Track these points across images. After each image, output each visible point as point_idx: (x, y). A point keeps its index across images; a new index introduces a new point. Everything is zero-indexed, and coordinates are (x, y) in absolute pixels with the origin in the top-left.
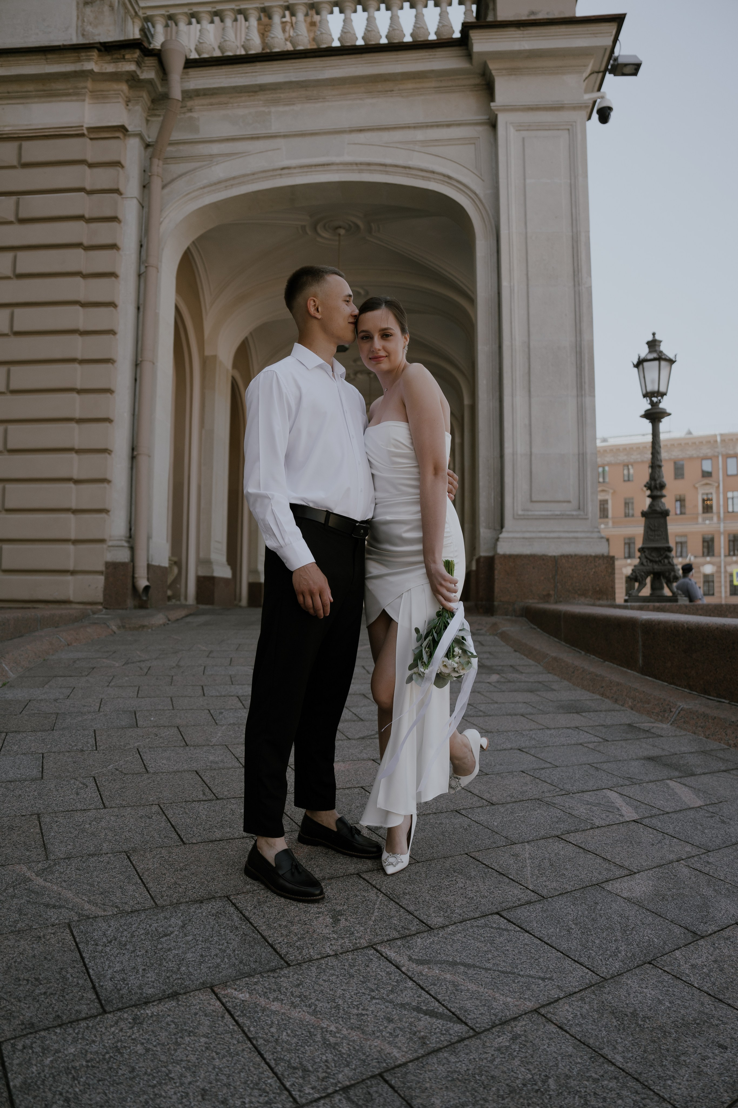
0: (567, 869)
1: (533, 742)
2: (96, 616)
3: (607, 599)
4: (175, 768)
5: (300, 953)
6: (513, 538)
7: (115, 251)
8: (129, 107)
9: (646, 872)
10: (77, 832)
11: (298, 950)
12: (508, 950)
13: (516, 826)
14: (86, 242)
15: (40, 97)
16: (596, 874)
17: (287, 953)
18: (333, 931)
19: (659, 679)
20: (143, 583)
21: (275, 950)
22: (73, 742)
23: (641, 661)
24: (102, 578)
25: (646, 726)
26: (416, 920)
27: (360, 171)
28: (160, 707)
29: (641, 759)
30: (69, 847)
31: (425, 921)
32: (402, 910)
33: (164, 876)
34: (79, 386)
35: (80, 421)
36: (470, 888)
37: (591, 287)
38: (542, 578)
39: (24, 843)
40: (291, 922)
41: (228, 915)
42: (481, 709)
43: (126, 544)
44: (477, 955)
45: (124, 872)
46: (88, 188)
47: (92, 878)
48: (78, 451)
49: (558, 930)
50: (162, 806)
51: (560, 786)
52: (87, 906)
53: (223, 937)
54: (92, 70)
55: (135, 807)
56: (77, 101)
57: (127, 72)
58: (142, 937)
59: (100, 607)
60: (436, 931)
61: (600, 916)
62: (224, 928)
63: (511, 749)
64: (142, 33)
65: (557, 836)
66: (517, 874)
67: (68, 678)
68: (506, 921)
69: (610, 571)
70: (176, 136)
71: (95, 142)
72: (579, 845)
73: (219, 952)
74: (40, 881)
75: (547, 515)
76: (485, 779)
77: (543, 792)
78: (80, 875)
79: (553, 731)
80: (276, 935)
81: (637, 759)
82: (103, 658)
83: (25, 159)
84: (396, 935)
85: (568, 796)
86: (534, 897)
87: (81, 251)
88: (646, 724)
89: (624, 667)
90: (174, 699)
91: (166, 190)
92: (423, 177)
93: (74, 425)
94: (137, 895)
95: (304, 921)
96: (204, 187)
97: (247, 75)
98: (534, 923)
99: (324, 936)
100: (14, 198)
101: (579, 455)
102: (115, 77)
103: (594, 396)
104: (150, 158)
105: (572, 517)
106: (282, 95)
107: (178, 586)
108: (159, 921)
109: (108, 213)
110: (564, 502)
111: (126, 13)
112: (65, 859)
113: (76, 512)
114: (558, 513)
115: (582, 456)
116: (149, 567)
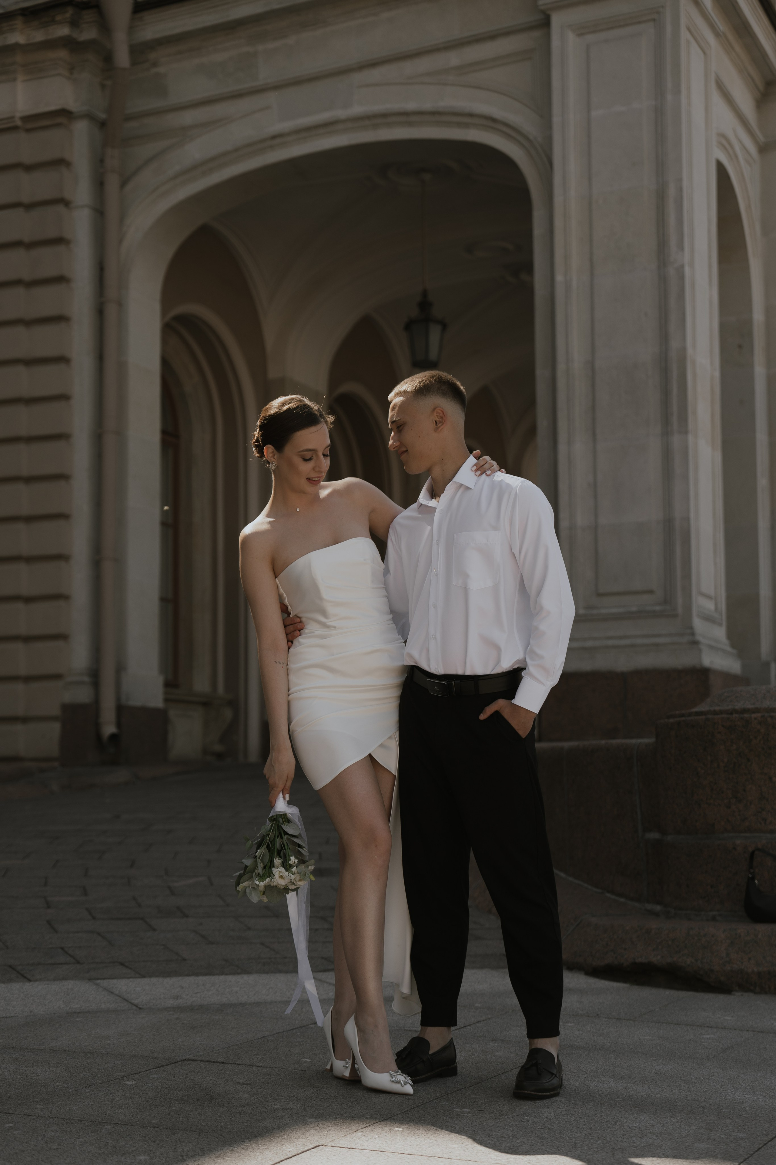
7: (63, 284)
8: (74, 77)
14: (26, 277)
20: (109, 729)
24: (56, 727)
34: (26, 473)
35: (29, 519)
38: (606, 705)
43: (86, 679)
46: (26, 201)
48: (28, 560)
54: (18, 43)
56: (7, 81)
57: (62, 36)
59: (56, 765)
70: (133, 107)
71: (34, 134)
75: (619, 614)
87: (21, 290)
91: (126, 189)
92: (459, 124)
93: (21, 525)
96: (176, 177)
101: (664, 522)
102: (48, 45)
105: (654, 615)
109: (52, 234)
110: (644, 592)
113: (27, 639)
114: (634, 609)
115: (668, 524)
116: (121, 709)
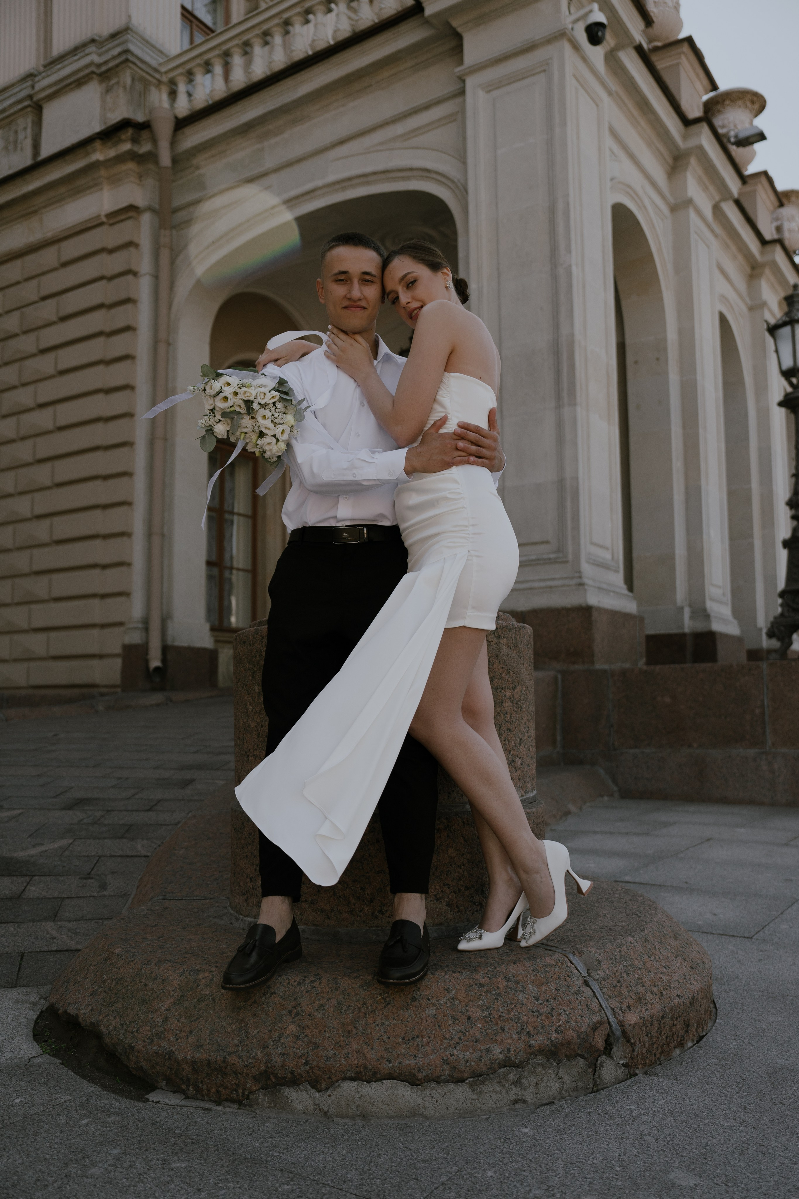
7: (131, 332)
8: (142, 183)
14: (107, 329)
20: (155, 663)
24: (119, 661)
35: (106, 507)
43: (140, 625)
46: (108, 273)
48: (105, 537)
54: (100, 159)
56: (97, 191)
57: (127, 151)
59: (119, 690)
71: (112, 227)
83: (63, 259)
87: (103, 339)
92: (401, 178)
100: (55, 299)
101: (558, 482)
102: (119, 159)
103: (574, 405)
104: (160, 229)
105: (549, 562)
106: (270, 127)
109: (123, 296)
110: (543, 543)
113: (103, 596)
114: (533, 557)
115: (561, 483)
116: (165, 649)
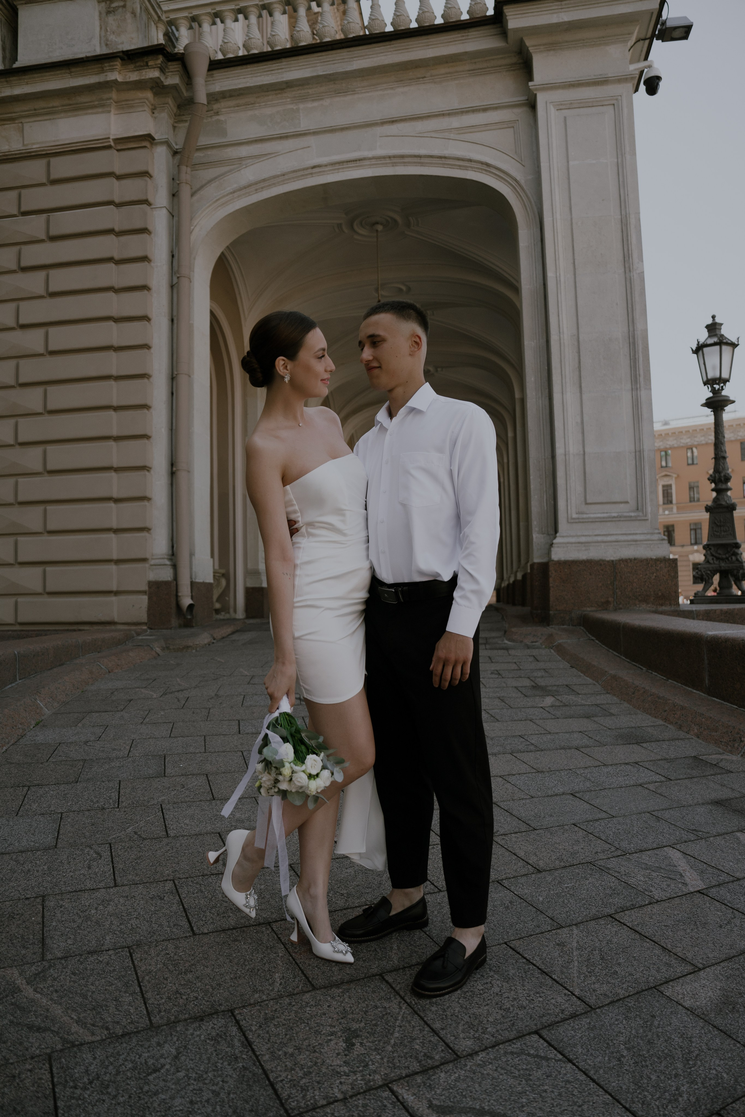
0: (619, 964)
1: (588, 784)
2: (140, 638)
3: (670, 605)
4: (198, 829)
5: (304, 1097)
6: (568, 543)
7: (146, 263)
8: (155, 115)
9: (713, 968)
10: (80, 921)
11: (302, 1092)
12: (545, 1091)
13: (563, 902)
14: (117, 257)
15: (65, 111)
16: (654, 972)
17: (289, 1096)
18: (344, 1062)
19: (728, 701)
20: (186, 601)
21: (275, 1091)
22: (95, 797)
23: (707, 682)
24: (145, 598)
25: (714, 758)
26: (442, 1043)
27: (394, 164)
28: (192, 750)
29: (708, 803)
30: (70, 942)
31: (451, 1045)
32: (427, 1029)
33: (165, 982)
34: (115, 403)
35: (117, 439)
36: (506, 995)
37: (643, 272)
38: (600, 584)
39: (22, 937)
40: (299, 1049)
41: (229, 1038)
42: (533, 742)
43: (168, 562)
44: (509, 1099)
45: (123, 976)
46: (117, 200)
47: (86, 986)
48: (117, 470)
49: (606, 1058)
50: (176, 882)
51: (616, 844)
52: (75, 1028)
53: (220, 1072)
54: (116, 80)
55: (148, 884)
56: (103, 112)
57: (151, 79)
58: (129, 1074)
59: (145, 627)
60: (463, 1061)
61: (658, 1036)
62: (222, 1058)
63: (563, 794)
64: (167, 38)
65: (610, 916)
66: (562, 973)
67: (103, 714)
68: (546, 1044)
69: (672, 574)
70: (203, 141)
71: (122, 153)
72: (635, 928)
73: (211, 1095)
74: (29, 991)
75: (604, 518)
76: (532, 837)
77: (596, 853)
78: (75, 982)
79: (610, 768)
80: (279, 1068)
81: (703, 804)
82: (142, 688)
83: (54, 176)
84: (415, 1066)
85: (624, 857)
86: (581, 1008)
87: (112, 265)
88: (714, 756)
89: (689, 687)
90: (207, 738)
91: (195, 198)
92: (460, 166)
93: (112, 443)
94: (132, 1011)
95: (314, 1047)
96: (234, 192)
97: (273, 72)
98: (579, 1047)
99: (333, 1070)
100: (44, 216)
101: (636, 452)
102: (139, 85)
103: (650, 389)
104: (178, 166)
105: (630, 519)
106: (310, 91)
107: (227, 599)
108: (151, 1049)
109: (138, 225)
110: (621, 503)
111: (148, 18)
112: (61, 959)
113: (116, 531)
114: (615, 515)
115: (639, 454)
116: (195, 585)
